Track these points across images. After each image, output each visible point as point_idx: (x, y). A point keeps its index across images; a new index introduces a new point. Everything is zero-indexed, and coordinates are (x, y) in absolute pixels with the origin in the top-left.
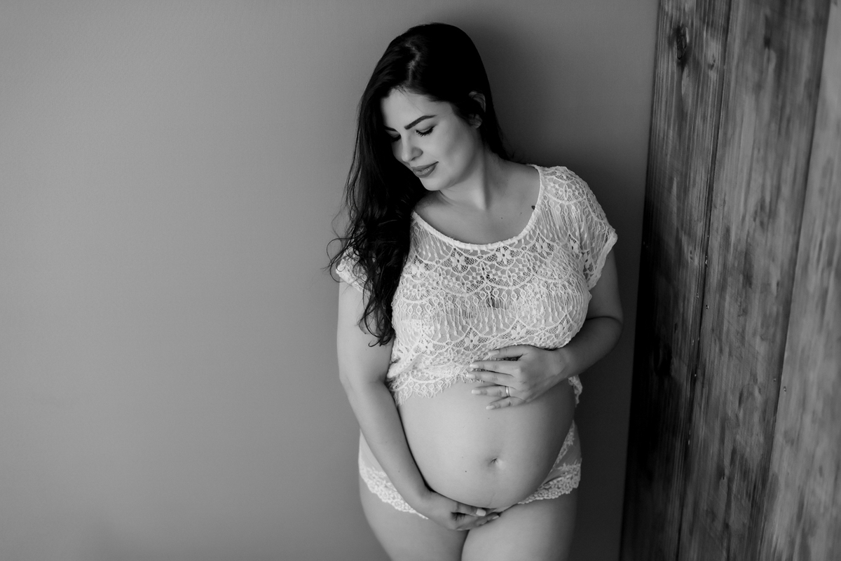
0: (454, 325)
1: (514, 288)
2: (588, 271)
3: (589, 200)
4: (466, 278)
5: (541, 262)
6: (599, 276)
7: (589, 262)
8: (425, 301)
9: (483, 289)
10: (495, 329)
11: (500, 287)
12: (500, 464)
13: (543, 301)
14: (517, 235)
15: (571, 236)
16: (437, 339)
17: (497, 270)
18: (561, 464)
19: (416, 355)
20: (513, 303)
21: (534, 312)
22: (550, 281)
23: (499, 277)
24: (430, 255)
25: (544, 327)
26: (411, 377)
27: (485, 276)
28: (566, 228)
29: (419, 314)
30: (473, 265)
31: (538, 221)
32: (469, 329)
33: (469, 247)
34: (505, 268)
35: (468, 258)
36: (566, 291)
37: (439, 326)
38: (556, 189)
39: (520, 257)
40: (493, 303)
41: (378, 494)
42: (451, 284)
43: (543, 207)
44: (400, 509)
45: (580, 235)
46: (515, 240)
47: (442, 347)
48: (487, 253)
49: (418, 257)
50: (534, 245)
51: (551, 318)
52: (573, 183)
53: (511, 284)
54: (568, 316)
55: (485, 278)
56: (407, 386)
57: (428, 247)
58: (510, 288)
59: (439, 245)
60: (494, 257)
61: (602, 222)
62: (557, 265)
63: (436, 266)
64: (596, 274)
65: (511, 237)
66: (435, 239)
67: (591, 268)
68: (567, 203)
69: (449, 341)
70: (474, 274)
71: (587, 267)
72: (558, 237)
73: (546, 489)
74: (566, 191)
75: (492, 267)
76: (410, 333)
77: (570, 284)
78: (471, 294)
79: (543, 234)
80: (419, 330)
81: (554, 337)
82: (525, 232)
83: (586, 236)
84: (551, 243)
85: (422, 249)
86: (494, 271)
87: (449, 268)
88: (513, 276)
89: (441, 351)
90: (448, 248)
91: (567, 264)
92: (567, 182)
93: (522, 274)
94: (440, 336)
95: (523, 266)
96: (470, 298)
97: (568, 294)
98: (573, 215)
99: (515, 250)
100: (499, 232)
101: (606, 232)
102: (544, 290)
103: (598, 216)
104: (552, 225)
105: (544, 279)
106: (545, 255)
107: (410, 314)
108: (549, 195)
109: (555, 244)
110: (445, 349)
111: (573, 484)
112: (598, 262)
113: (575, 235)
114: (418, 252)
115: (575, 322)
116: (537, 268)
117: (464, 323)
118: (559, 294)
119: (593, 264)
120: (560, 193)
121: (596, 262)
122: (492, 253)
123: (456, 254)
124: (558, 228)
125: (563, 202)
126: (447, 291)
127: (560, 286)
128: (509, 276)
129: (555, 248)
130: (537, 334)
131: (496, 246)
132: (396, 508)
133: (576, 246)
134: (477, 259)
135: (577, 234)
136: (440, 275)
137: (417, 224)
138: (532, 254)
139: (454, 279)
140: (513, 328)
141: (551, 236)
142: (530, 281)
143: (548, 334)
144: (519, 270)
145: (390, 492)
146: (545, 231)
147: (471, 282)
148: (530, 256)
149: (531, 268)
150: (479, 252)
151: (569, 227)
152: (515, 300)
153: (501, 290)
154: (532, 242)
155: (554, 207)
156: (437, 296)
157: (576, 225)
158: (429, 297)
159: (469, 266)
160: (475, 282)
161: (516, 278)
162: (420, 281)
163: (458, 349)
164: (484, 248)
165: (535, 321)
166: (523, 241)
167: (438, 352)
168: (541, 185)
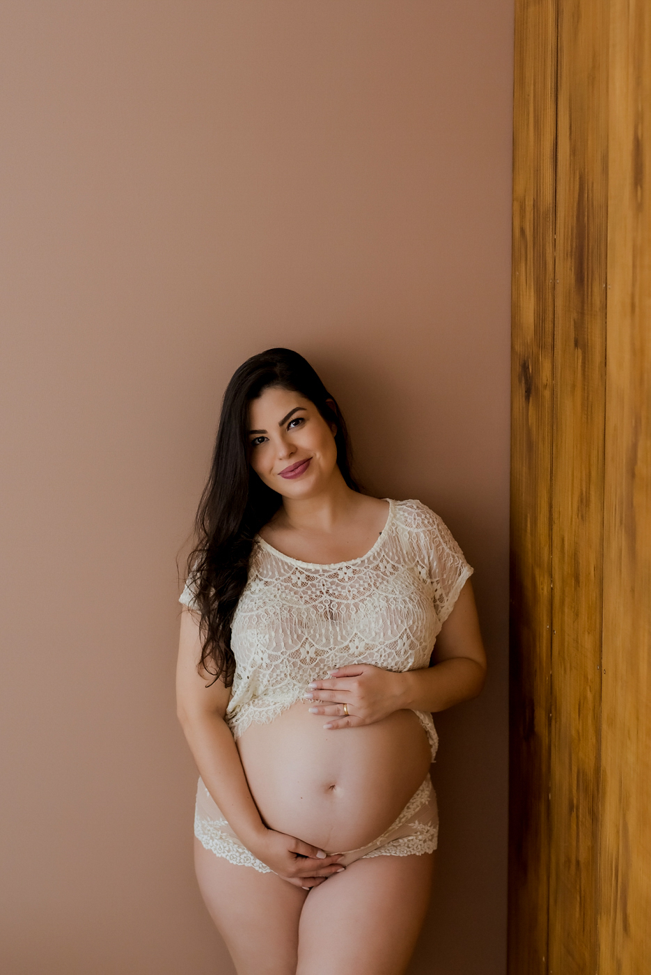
0: (289, 633)
1: (353, 601)
2: (438, 602)
3: (439, 530)
4: (305, 593)
5: (383, 579)
6: (451, 609)
7: (439, 592)
8: (261, 611)
9: (321, 602)
10: (332, 641)
11: (339, 600)
12: (338, 791)
13: (382, 615)
14: (361, 557)
15: (420, 562)
16: (272, 648)
17: (337, 586)
18: (412, 820)
19: (252, 670)
20: (352, 617)
21: (373, 625)
22: (390, 596)
23: (339, 592)
24: (270, 573)
25: (383, 641)
26: (251, 707)
27: (324, 591)
28: (415, 554)
29: (254, 623)
30: (313, 582)
31: (384, 545)
32: (304, 638)
33: (311, 566)
34: (345, 584)
35: (309, 576)
36: (406, 606)
37: (273, 634)
38: (405, 517)
39: (361, 575)
40: (331, 616)
41: (213, 849)
42: (289, 597)
43: (390, 532)
44: (235, 863)
45: (430, 563)
46: (358, 561)
47: (277, 658)
48: (328, 571)
49: (259, 576)
50: (378, 566)
51: (389, 631)
52: (423, 513)
53: (350, 598)
54: (408, 630)
55: (325, 593)
56: (247, 716)
57: (269, 567)
58: (349, 602)
59: (280, 564)
60: (336, 575)
61: (456, 555)
62: (399, 583)
63: (276, 582)
64: (448, 606)
65: (355, 559)
66: (277, 560)
67: (441, 599)
68: (416, 530)
69: (284, 650)
70: (314, 589)
71: (437, 597)
72: (404, 560)
73: (394, 846)
74: (415, 519)
75: (332, 583)
76: (246, 646)
77: (412, 600)
78: (308, 605)
79: (387, 554)
80: (254, 640)
81: (395, 653)
82: (370, 553)
83: (435, 564)
84: (396, 565)
85: (263, 569)
86: (334, 587)
87: (288, 584)
88: (353, 591)
89: (276, 663)
90: (290, 567)
91: (411, 583)
92: (417, 511)
93: (362, 589)
94: (275, 644)
95: (364, 582)
96: (308, 610)
97: (408, 608)
98: (422, 542)
99: (357, 569)
100: (341, 554)
101: (460, 565)
102: (383, 603)
103: (450, 548)
104: (399, 549)
105: (384, 594)
106: (388, 574)
107: (246, 625)
108: (398, 523)
109: (400, 566)
110: (280, 661)
111: (426, 847)
112: (450, 595)
113: (424, 563)
114: (259, 571)
115: (416, 639)
116: (378, 584)
117: (300, 632)
118: (399, 608)
119: (444, 595)
120: (409, 521)
121: (447, 595)
122: (335, 572)
123: (297, 572)
124: (405, 553)
125: (412, 529)
126: (284, 602)
127: (400, 600)
128: (349, 591)
129: (400, 569)
130: (376, 650)
131: (338, 566)
132: (231, 862)
133: (424, 572)
134: (318, 577)
135: (426, 561)
136: (279, 589)
137: (259, 547)
138: (375, 573)
139: (292, 593)
140: (351, 641)
141: (396, 558)
142: (370, 596)
143: (388, 651)
144: (360, 585)
145: (225, 845)
146: (391, 554)
147: (310, 596)
148: (372, 574)
149: (372, 584)
150: (321, 571)
151: (417, 554)
152: (353, 613)
153: (339, 604)
154: (376, 563)
155: (402, 533)
156: (274, 607)
157: (424, 552)
158: (265, 608)
159: (310, 582)
160: (314, 596)
161: (355, 593)
162: (258, 596)
163: (294, 660)
164: (326, 567)
165: (374, 634)
166: (366, 561)
167: (274, 663)
168: (390, 513)
